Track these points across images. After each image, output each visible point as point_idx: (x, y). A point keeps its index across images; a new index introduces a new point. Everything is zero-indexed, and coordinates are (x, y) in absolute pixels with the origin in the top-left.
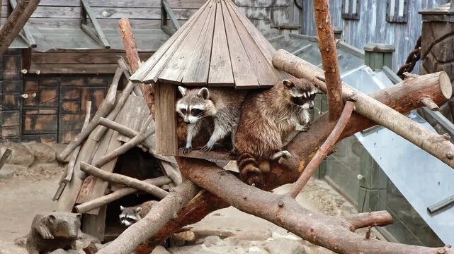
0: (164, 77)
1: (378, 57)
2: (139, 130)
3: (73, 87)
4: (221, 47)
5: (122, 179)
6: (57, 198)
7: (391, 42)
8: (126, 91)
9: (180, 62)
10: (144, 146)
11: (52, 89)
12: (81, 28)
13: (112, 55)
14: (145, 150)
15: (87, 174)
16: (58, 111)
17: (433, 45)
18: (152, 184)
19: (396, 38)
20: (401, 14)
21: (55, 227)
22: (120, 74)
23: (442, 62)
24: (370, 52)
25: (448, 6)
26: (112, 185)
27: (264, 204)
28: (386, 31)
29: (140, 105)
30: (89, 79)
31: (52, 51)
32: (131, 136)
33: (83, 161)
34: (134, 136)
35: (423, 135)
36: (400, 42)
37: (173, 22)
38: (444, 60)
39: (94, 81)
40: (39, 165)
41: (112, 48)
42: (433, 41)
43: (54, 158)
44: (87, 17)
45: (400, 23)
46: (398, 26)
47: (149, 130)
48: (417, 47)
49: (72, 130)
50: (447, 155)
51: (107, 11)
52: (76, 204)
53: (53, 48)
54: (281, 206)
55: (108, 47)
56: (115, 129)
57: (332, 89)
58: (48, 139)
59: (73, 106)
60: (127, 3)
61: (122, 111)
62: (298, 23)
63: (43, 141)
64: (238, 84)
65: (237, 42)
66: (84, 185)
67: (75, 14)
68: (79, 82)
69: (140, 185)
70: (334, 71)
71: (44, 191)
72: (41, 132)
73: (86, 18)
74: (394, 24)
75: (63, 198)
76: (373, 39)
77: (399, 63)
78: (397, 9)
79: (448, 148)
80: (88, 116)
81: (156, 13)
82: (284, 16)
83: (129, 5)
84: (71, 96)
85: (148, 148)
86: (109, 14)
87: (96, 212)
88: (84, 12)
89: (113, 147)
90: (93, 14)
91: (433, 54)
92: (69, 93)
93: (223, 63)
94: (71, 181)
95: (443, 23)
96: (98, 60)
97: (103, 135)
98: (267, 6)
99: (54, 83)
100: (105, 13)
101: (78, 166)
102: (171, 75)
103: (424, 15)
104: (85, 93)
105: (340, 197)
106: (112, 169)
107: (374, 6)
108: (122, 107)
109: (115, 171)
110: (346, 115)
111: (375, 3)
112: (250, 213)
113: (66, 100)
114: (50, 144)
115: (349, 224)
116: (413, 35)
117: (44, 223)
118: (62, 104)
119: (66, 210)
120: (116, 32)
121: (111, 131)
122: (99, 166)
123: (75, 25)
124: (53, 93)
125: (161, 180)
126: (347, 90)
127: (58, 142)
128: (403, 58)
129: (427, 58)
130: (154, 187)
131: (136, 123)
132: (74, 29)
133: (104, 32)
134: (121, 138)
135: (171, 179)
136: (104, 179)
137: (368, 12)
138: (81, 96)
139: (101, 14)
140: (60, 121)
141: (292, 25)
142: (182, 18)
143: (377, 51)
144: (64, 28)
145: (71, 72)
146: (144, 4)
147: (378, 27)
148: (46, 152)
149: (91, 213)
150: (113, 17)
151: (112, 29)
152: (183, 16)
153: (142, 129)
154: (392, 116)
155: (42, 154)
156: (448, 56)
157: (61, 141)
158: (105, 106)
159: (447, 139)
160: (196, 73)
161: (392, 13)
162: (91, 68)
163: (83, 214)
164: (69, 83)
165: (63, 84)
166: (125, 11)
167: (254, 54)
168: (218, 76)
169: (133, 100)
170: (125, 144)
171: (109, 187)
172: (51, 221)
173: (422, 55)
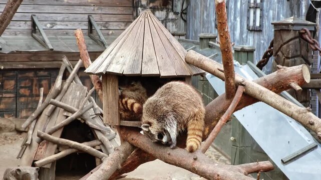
0: (111, 70)
1: (244, 55)
2: (78, 108)
3: (27, 78)
4: (150, 49)
5: (67, 142)
6: (20, 157)
7: (251, 44)
8: (68, 81)
9: (121, 60)
10: (82, 119)
11: (12, 79)
12: (32, 36)
13: (54, 55)
14: (83, 122)
15: (42, 139)
16: (16, 95)
17: (282, 46)
18: (88, 146)
19: (254, 42)
20: (258, 24)
21: (21, 177)
22: (64, 68)
23: (288, 58)
24: (238, 51)
25: (291, 19)
26: (60, 147)
27: (183, 157)
28: (247, 36)
29: (79, 90)
30: (38, 72)
31: (12, 53)
32: (72, 112)
33: (39, 130)
34: (75, 112)
35: (293, 108)
36: (257, 44)
37: (97, 31)
38: (290, 56)
39: (42, 73)
40: (4, 134)
41: (54, 50)
42: (281, 43)
43: (14, 128)
44: (37, 28)
45: (257, 31)
46: (256, 33)
47: (85, 108)
48: (270, 48)
49: (26, 108)
50: (309, 122)
51: (50, 24)
52: (34, 161)
53: (13, 50)
54: (195, 159)
55: (52, 50)
56: (61, 107)
57: (229, 77)
58: (9, 115)
59: (26, 91)
60: (65, 18)
61: (66, 94)
62: (184, 31)
63: (6, 117)
64: (162, 75)
65: (160, 45)
66: (40, 147)
67: (27, 26)
68: (31, 75)
69: (80, 146)
70: (230, 65)
71: (8, 151)
72: (4, 110)
73: (35, 29)
74: (253, 32)
75: (24, 157)
76: (238, 42)
77: (257, 58)
78: (255, 21)
79: (310, 117)
80: (41, 98)
81: (85, 25)
82: (174, 26)
83: (66, 19)
84: (25, 84)
85: (85, 121)
86: (51, 26)
87: (49, 166)
88: (34, 25)
89: (60, 120)
90: (40, 26)
91: (282, 52)
92: (24, 82)
93: (151, 60)
94: (30, 145)
95: (288, 31)
96: (44, 58)
97: (53, 112)
98: (162, 19)
99: (13, 75)
100: (49, 25)
101: (36, 134)
102: (116, 69)
103: (275, 25)
104: (35, 82)
105: (217, 153)
106: (59, 135)
107: (238, 19)
108: (66, 91)
109: (62, 137)
110: (238, 95)
111: (239, 17)
112: (173, 164)
113: (22, 87)
114: (11, 118)
115: (244, 171)
116: (266, 39)
117: (13, 174)
118: (19, 90)
119: (27, 165)
120: (57, 39)
121: (58, 108)
122: (50, 134)
123: (27, 34)
124: (13, 82)
125: (94, 143)
126: (238, 78)
127: (16, 117)
128: (259, 55)
129: (278, 55)
130: (89, 147)
131: (76, 103)
132: (27, 37)
133: (49, 39)
134: (65, 114)
135: (101, 142)
136: (54, 142)
137: (234, 23)
138: (32, 84)
139: (46, 26)
140: (18, 102)
141: (180, 33)
142: (103, 28)
143: (243, 50)
144: (20, 36)
145: (25, 67)
146: (76, 19)
147: (241, 33)
148: (8, 124)
149: (45, 167)
150: (54, 28)
151: (54, 37)
152: (104, 27)
153: (80, 107)
154: (271, 95)
155: (5, 125)
156: (293, 54)
157: (19, 116)
158: (54, 91)
159: (309, 111)
160: (132, 67)
161: (251, 24)
162: (39, 64)
163: (40, 168)
164: (24, 75)
165: (20, 76)
166: (63, 24)
167: (172, 53)
168: (148, 69)
169: (74, 86)
170: (69, 118)
171: (58, 148)
172: (18, 173)
173: (274, 53)
